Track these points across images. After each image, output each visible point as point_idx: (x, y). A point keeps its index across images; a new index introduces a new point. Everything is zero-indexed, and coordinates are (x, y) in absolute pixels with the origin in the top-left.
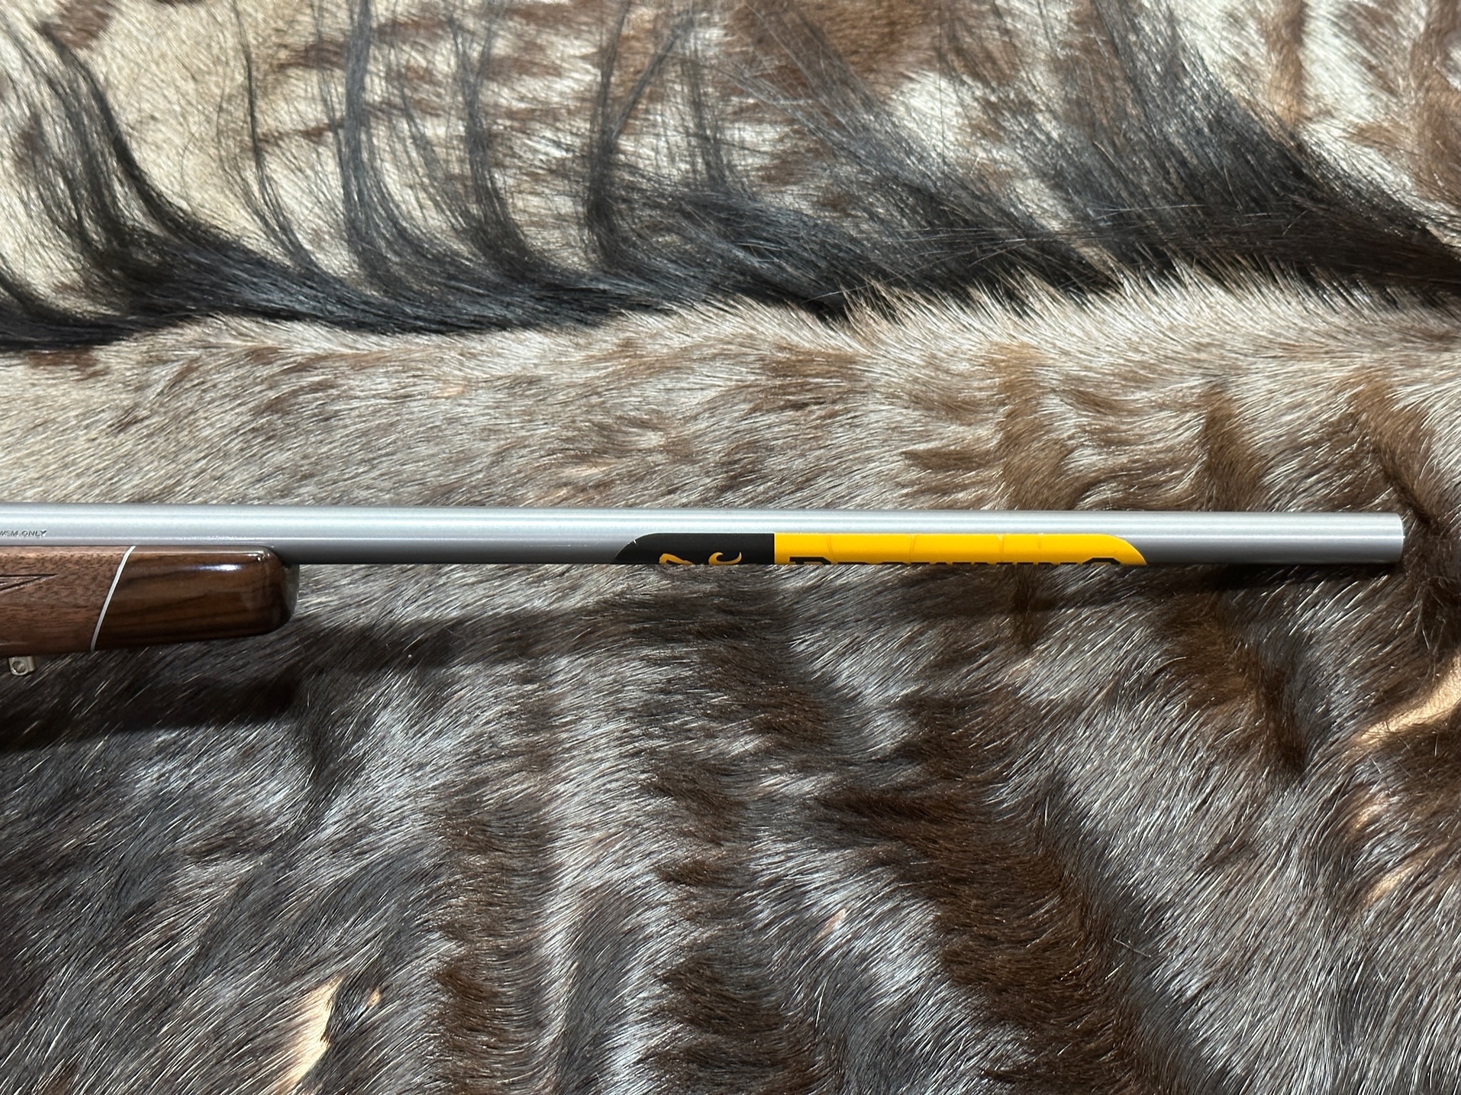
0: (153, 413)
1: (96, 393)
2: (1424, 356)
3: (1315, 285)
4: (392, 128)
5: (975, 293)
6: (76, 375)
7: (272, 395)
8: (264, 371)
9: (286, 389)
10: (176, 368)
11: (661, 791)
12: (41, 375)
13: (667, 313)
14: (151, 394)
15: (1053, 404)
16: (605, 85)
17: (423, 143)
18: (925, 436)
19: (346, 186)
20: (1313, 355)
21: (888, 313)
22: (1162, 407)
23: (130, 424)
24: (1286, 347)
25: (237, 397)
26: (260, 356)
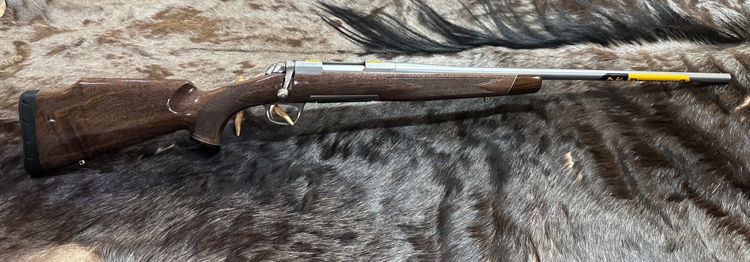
0: (478, 63)
1: (462, 60)
2: (717, 52)
3: (693, 41)
4: (500, 15)
5: (631, 41)
6: (455, 57)
7: (501, 59)
8: (499, 55)
9: (503, 58)
10: (480, 55)
11: (615, 121)
12: (448, 57)
13: (573, 45)
14: (476, 59)
15: (654, 60)
16: (537, 8)
17: (507, 17)
18: (633, 65)
19: (496, 24)
20: (696, 52)
21: (616, 45)
22: (674, 60)
23: (473, 65)
24: (691, 51)
25: (494, 60)
26: (497, 52)
